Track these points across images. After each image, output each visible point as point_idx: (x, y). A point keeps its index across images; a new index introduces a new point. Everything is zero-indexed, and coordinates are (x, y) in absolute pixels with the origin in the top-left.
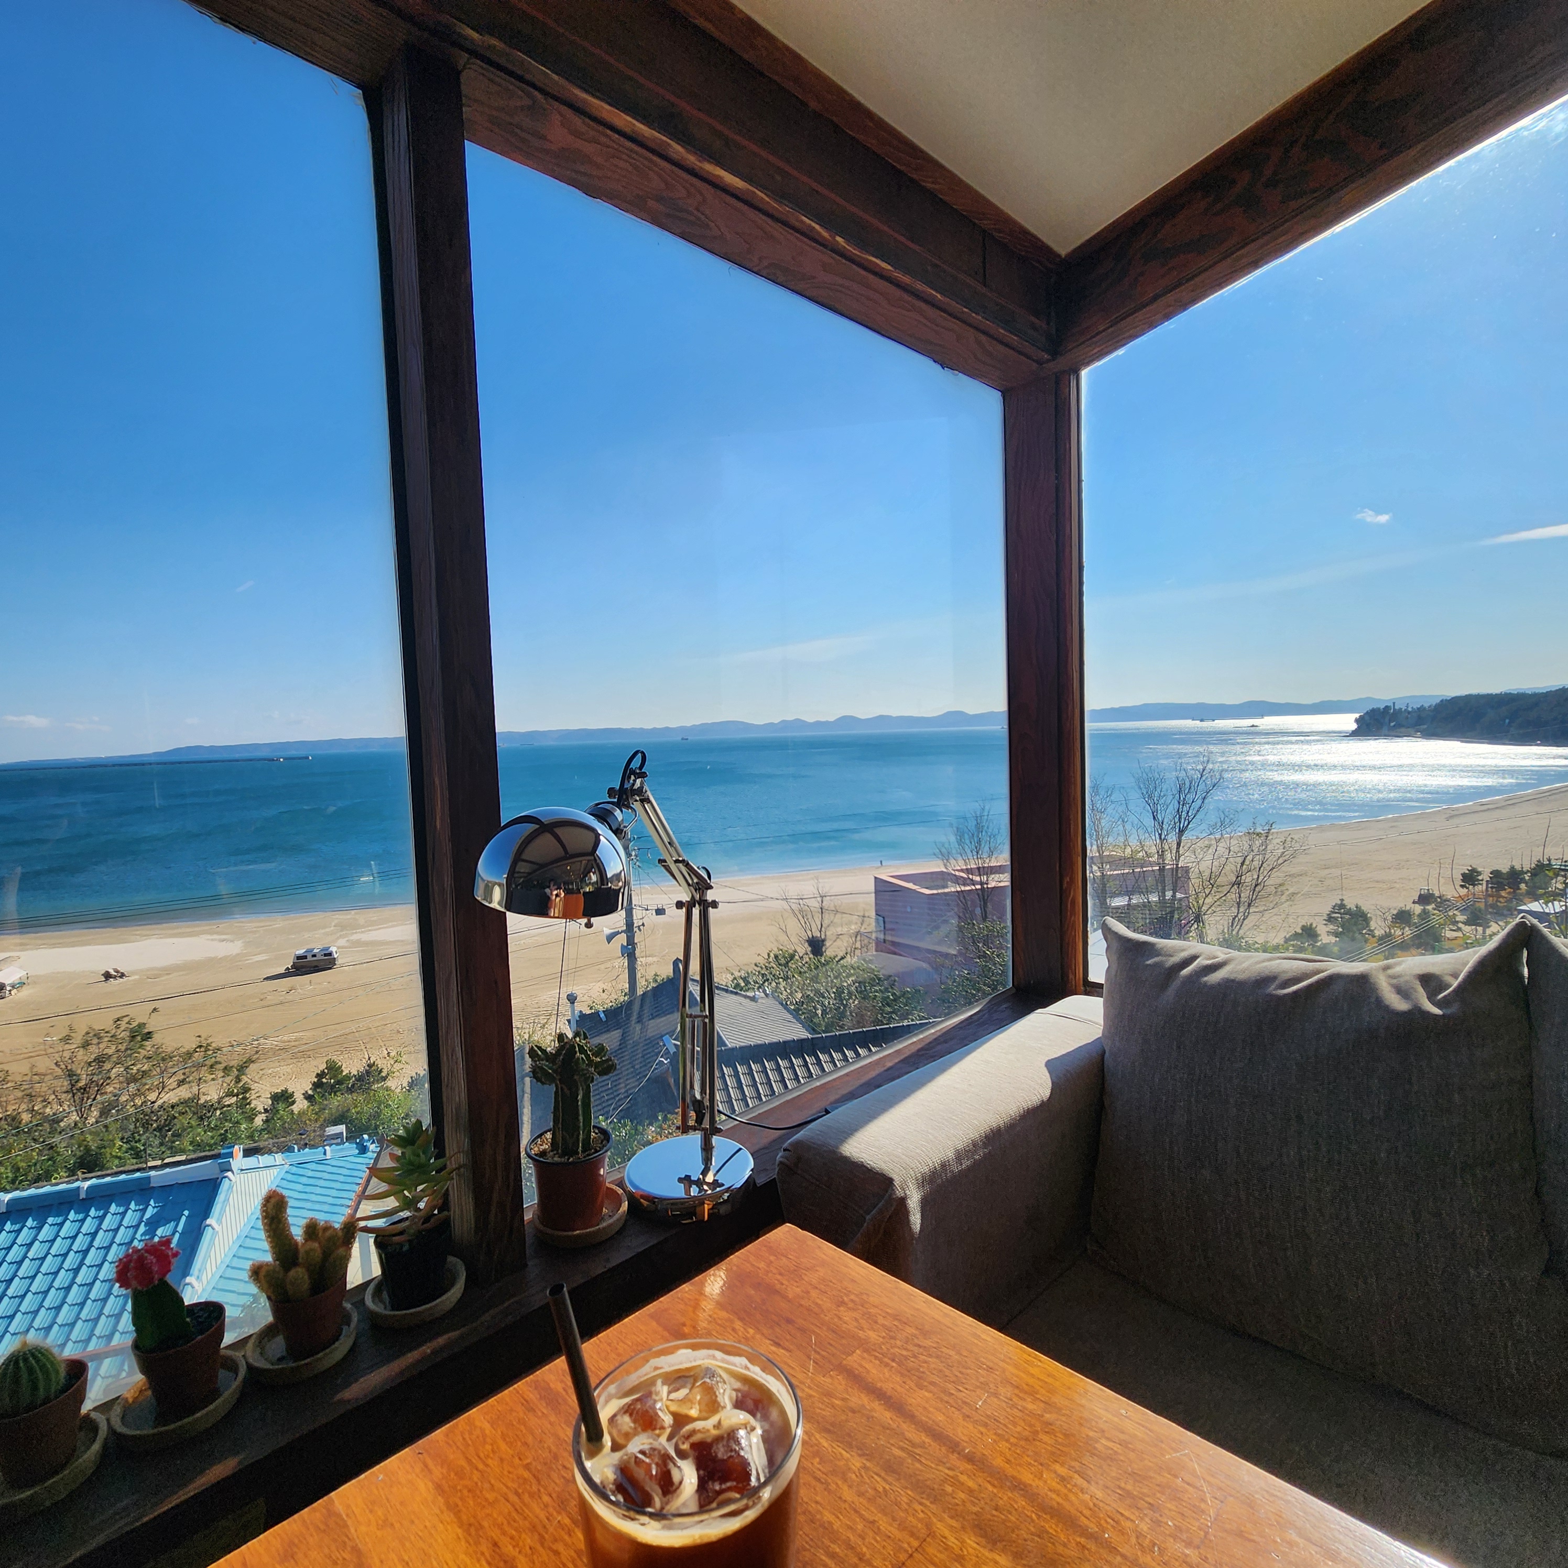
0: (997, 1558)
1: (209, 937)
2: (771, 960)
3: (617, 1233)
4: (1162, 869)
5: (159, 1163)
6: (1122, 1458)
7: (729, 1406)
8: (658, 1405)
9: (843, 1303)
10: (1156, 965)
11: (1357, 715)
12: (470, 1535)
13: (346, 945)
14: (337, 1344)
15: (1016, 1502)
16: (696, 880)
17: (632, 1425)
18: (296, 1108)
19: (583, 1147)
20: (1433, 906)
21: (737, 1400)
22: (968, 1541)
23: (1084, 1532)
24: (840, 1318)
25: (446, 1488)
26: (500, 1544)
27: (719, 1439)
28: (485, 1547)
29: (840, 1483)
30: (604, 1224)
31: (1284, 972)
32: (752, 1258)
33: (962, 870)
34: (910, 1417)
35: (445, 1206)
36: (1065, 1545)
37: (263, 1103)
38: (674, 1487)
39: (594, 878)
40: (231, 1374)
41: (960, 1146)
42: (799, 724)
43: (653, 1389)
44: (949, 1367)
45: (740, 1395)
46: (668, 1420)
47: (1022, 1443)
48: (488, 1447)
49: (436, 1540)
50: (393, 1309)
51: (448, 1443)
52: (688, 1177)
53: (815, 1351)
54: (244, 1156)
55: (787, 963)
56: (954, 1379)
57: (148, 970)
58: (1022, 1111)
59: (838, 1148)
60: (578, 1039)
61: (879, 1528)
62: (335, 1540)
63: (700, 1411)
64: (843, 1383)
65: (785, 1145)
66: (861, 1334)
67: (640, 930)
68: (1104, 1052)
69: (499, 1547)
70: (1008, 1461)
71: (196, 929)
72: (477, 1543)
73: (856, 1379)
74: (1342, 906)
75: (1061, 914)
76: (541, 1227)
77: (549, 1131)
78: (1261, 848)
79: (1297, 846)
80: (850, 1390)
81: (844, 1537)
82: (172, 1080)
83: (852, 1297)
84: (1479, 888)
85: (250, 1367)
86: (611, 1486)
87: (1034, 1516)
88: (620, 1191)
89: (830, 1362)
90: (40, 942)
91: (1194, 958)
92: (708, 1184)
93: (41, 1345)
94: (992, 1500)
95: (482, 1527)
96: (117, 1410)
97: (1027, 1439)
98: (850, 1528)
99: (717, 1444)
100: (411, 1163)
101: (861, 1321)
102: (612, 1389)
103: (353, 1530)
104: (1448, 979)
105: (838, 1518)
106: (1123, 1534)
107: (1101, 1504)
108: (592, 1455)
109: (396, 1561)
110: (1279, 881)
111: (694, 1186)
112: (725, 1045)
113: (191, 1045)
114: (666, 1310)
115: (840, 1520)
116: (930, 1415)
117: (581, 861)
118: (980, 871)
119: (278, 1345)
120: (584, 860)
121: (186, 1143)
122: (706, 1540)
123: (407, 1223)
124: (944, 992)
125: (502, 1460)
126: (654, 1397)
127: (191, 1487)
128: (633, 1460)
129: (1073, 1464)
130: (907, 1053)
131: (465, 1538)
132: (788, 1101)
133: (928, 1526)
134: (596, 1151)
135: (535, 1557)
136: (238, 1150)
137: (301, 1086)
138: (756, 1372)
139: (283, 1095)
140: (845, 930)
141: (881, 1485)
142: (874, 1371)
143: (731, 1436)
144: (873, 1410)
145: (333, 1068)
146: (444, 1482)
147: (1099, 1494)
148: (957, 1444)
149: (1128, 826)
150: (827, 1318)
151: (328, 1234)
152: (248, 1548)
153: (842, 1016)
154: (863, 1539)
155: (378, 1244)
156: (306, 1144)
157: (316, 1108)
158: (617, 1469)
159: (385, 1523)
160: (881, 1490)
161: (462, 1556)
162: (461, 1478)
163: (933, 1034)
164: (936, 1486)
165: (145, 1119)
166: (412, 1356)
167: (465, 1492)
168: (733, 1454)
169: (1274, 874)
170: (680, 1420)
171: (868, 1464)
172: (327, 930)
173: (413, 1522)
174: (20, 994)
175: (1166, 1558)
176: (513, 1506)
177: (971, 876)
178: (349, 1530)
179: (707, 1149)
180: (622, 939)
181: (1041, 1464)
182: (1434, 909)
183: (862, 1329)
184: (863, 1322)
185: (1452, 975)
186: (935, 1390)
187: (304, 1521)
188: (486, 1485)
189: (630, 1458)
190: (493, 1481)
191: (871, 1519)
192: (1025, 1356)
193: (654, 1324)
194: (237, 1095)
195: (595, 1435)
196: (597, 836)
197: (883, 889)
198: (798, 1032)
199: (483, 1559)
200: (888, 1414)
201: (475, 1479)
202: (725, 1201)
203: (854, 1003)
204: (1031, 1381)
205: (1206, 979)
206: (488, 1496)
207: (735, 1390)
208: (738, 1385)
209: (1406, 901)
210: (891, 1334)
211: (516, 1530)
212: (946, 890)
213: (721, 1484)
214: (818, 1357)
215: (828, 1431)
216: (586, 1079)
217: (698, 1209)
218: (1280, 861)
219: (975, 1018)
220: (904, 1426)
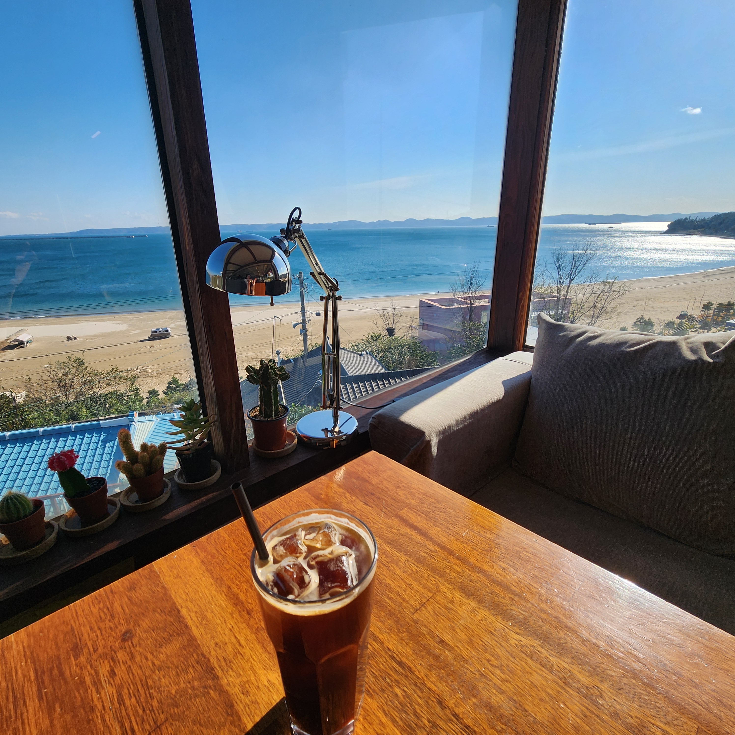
0: (470, 602)
1: (111, 322)
2: (369, 338)
3: (293, 452)
4: (558, 299)
5: (103, 418)
6: (533, 560)
7: (338, 544)
8: (299, 542)
9: (399, 487)
10: (564, 336)
11: (669, 223)
12: (217, 583)
13: (174, 327)
14: (161, 496)
15: (481, 578)
16: (330, 285)
17: (285, 551)
18: (159, 397)
19: (275, 414)
20: (686, 320)
21: (342, 540)
22: (456, 595)
23: (513, 593)
24: (397, 494)
25: (206, 562)
26: (232, 587)
27: (331, 560)
28: (224, 588)
29: (395, 566)
30: (286, 448)
31: (632, 340)
32: (355, 466)
33: (461, 298)
34: (431, 539)
35: (209, 437)
36: (503, 598)
37: (145, 394)
38: (306, 585)
39: (271, 275)
40: (114, 507)
41: (458, 418)
42: (386, 222)
43: (297, 533)
44: (450, 517)
45: (344, 537)
46: (304, 549)
47: (485, 552)
48: (227, 545)
49: (201, 585)
50: (188, 482)
51: (208, 543)
52: (326, 429)
53: (385, 508)
54: (139, 416)
55: (377, 339)
56: (452, 522)
57: (86, 336)
58: (489, 404)
59: (398, 417)
60: (270, 363)
61: (413, 587)
62: (154, 583)
63: (322, 545)
64: (398, 522)
65: (373, 416)
66: (407, 501)
67: (308, 322)
68: (531, 377)
69: (231, 589)
70: (477, 560)
71: (105, 318)
72: (221, 586)
73: (404, 521)
74: (642, 319)
75: (516, 311)
76: (257, 449)
77: (258, 406)
78: (609, 289)
79: (626, 289)
80: (401, 525)
81: (396, 591)
82: (104, 384)
83: (404, 484)
84: (711, 312)
85: (122, 504)
86: (271, 583)
87: (489, 584)
88: (294, 434)
89: (391, 513)
90: (35, 323)
91: (584, 333)
92: (336, 432)
93: (19, 493)
94: (468, 577)
95: (223, 580)
96: (62, 520)
97: (487, 551)
98: (399, 586)
99: (331, 562)
100: (189, 419)
101: (408, 495)
102: (275, 532)
103: (162, 579)
104: (720, 345)
105: (393, 582)
106: (532, 594)
107: (522, 581)
108: (261, 566)
109: (182, 593)
110: (614, 306)
111: (329, 433)
112: (348, 375)
113: (108, 369)
114: (313, 487)
115: (394, 583)
116: (440, 538)
117: (264, 265)
118: (470, 298)
119: (135, 496)
120: (266, 265)
121: (114, 410)
122: (322, 613)
123: (191, 445)
124: (449, 354)
125: (233, 551)
126: (297, 537)
127: (97, 553)
128: (284, 569)
129: (509, 562)
130: (434, 376)
131: (215, 584)
132: (375, 397)
133: (437, 587)
134: (281, 416)
135: (248, 594)
136: (136, 413)
137: (161, 388)
138: (353, 526)
139: (153, 392)
140: (404, 325)
141: (415, 568)
142: (413, 518)
143: (338, 559)
144: (412, 535)
145: (175, 381)
146: (205, 559)
147: (521, 576)
148: (452, 552)
149: (545, 277)
150: (391, 493)
151: (152, 449)
152: (114, 584)
153: (401, 363)
154: (405, 592)
155: (177, 454)
156: (165, 412)
157: (169, 397)
158: (275, 574)
159: (178, 576)
160: (415, 570)
161: (213, 592)
162: (214, 558)
163: (447, 368)
164: (441, 570)
165: (94, 399)
166: (197, 502)
167: (215, 564)
168: (339, 568)
169: (613, 302)
170: (311, 549)
171: (409, 559)
172: (165, 320)
173: (190, 576)
174: (31, 346)
175: (553, 605)
176: (238, 571)
177: (466, 301)
178: (160, 579)
179: (336, 417)
180: (300, 326)
181: (493, 562)
182: (686, 321)
183: (408, 499)
184: (408, 496)
185: (722, 343)
186: (443, 527)
187: (139, 573)
188: (226, 562)
189: (282, 569)
190: (228, 560)
191: (410, 583)
192: (487, 513)
193: (307, 493)
194: (134, 391)
195: (264, 556)
196: (274, 252)
197: (423, 305)
198: (381, 370)
199: (223, 593)
200: (419, 537)
201: (220, 559)
202: (344, 440)
203: (407, 358)
204: (490, 525)
205: (589, 343)
206: (226, 566)
207: (341, 534)
208: (343, 532)
209: (673, 317)
210: (422, 501)
211: (239, 582)
212: (453, 307)
213: (331, 584)
214: (386, 510)
215: (389, 543)
216: (274, 382)
217: (331, 443)
218: (617, 296)
219: (468, 361)
220: (427, 542)
